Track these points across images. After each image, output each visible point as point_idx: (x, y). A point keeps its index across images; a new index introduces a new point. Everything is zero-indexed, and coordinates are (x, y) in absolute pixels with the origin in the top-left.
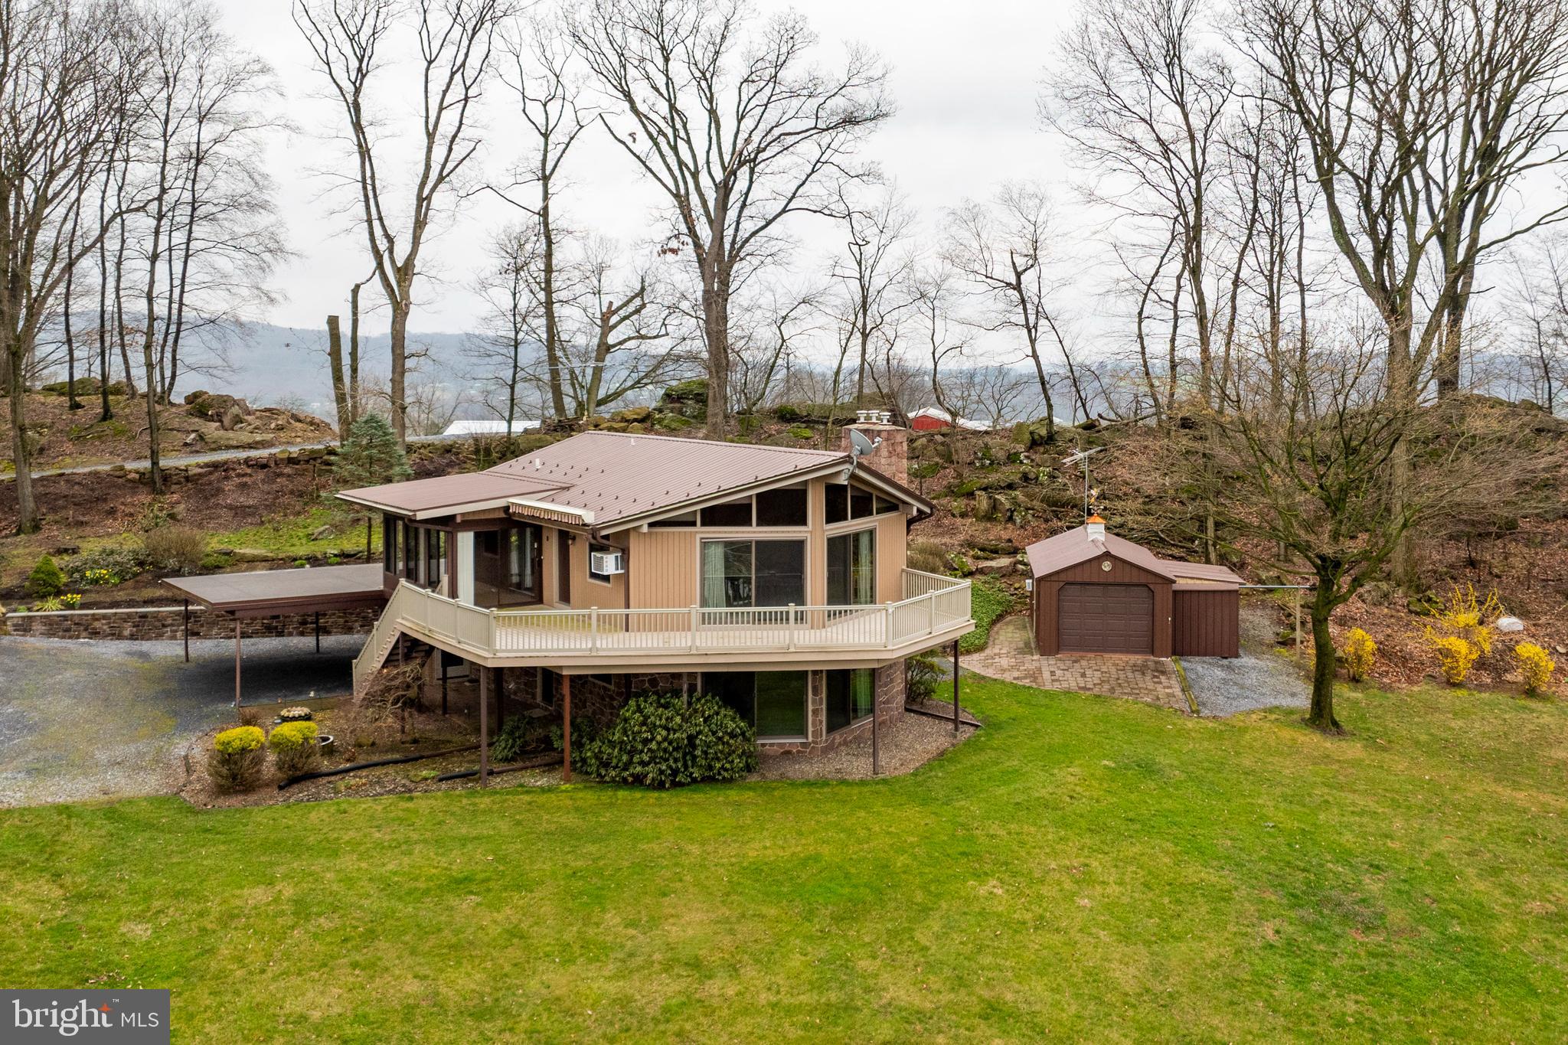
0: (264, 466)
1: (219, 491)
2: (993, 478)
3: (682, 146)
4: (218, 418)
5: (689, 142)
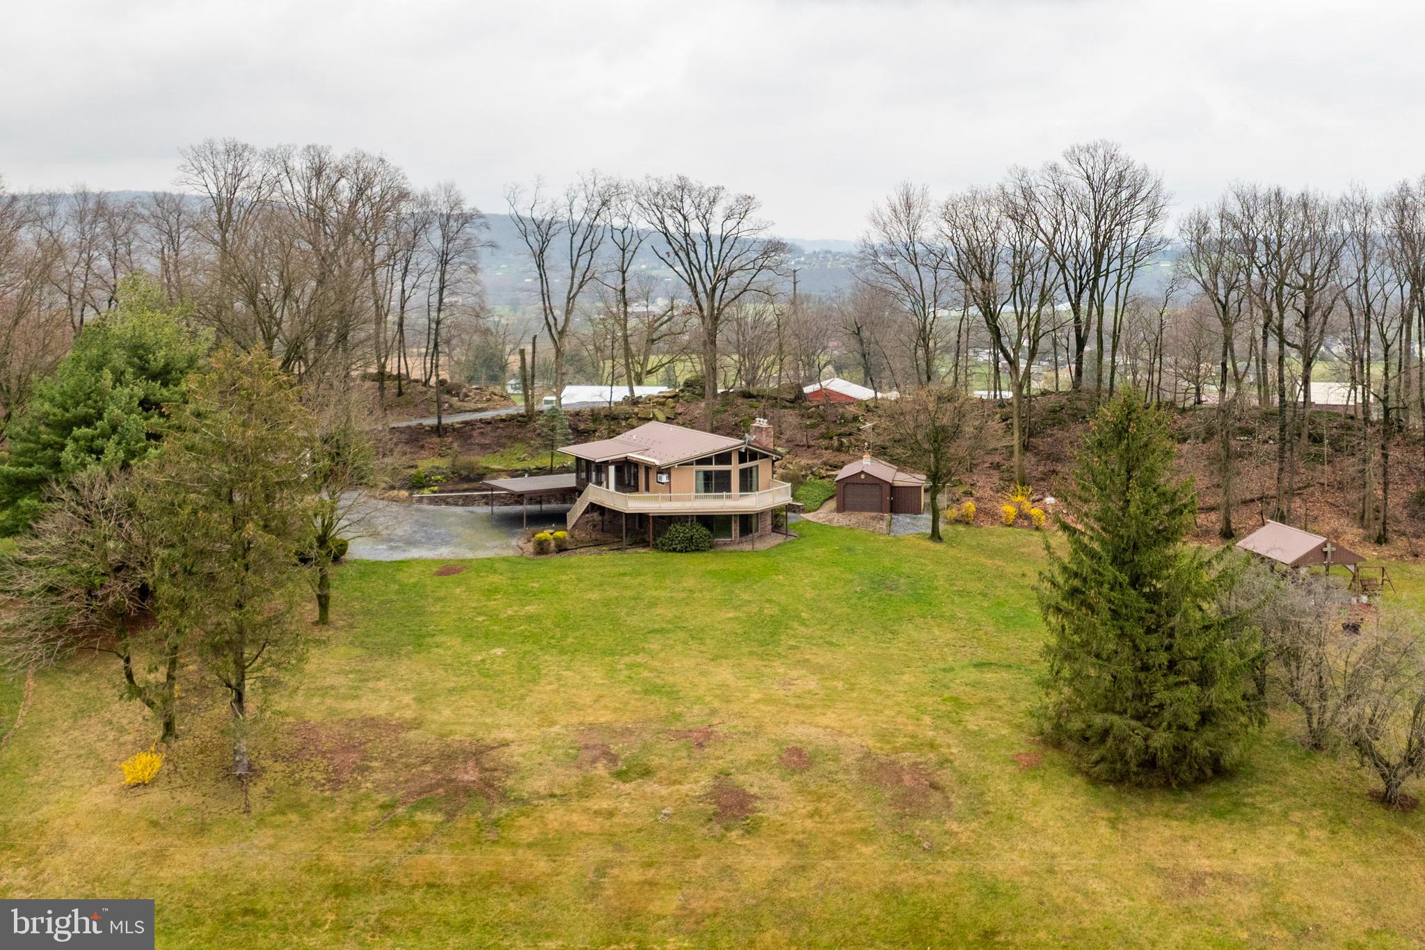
0: (489, 423)
1: (471, 436)
2: (843, 430)
3: (692, 255)
4: (457, 395)
5: (696, 252)
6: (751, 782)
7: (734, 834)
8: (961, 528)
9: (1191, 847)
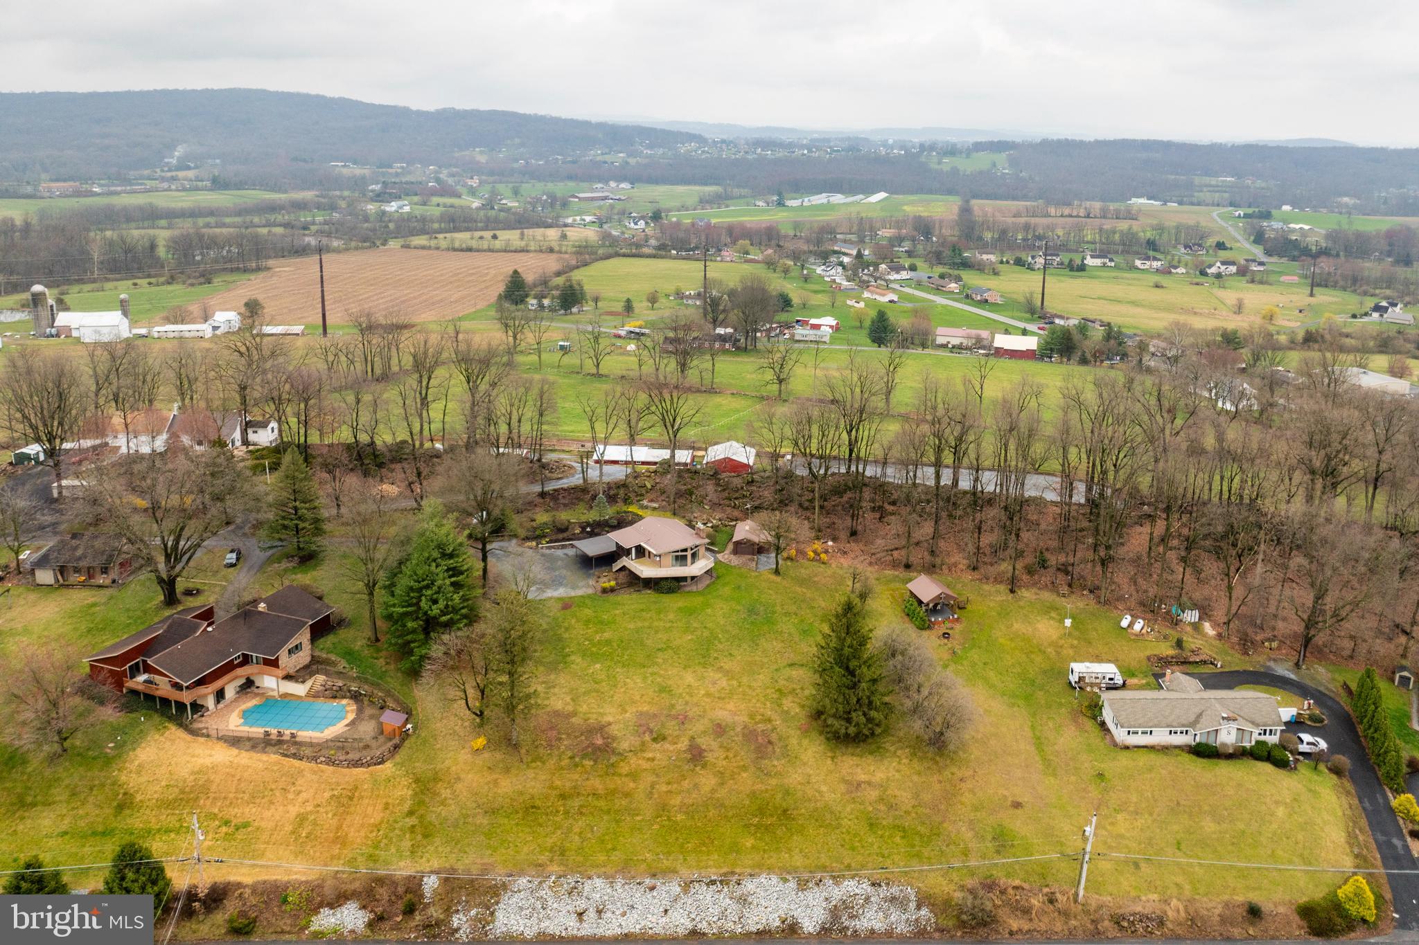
6: (703, 742)
7: (698, 768)
8: (789, 563)
9: (859, 770)
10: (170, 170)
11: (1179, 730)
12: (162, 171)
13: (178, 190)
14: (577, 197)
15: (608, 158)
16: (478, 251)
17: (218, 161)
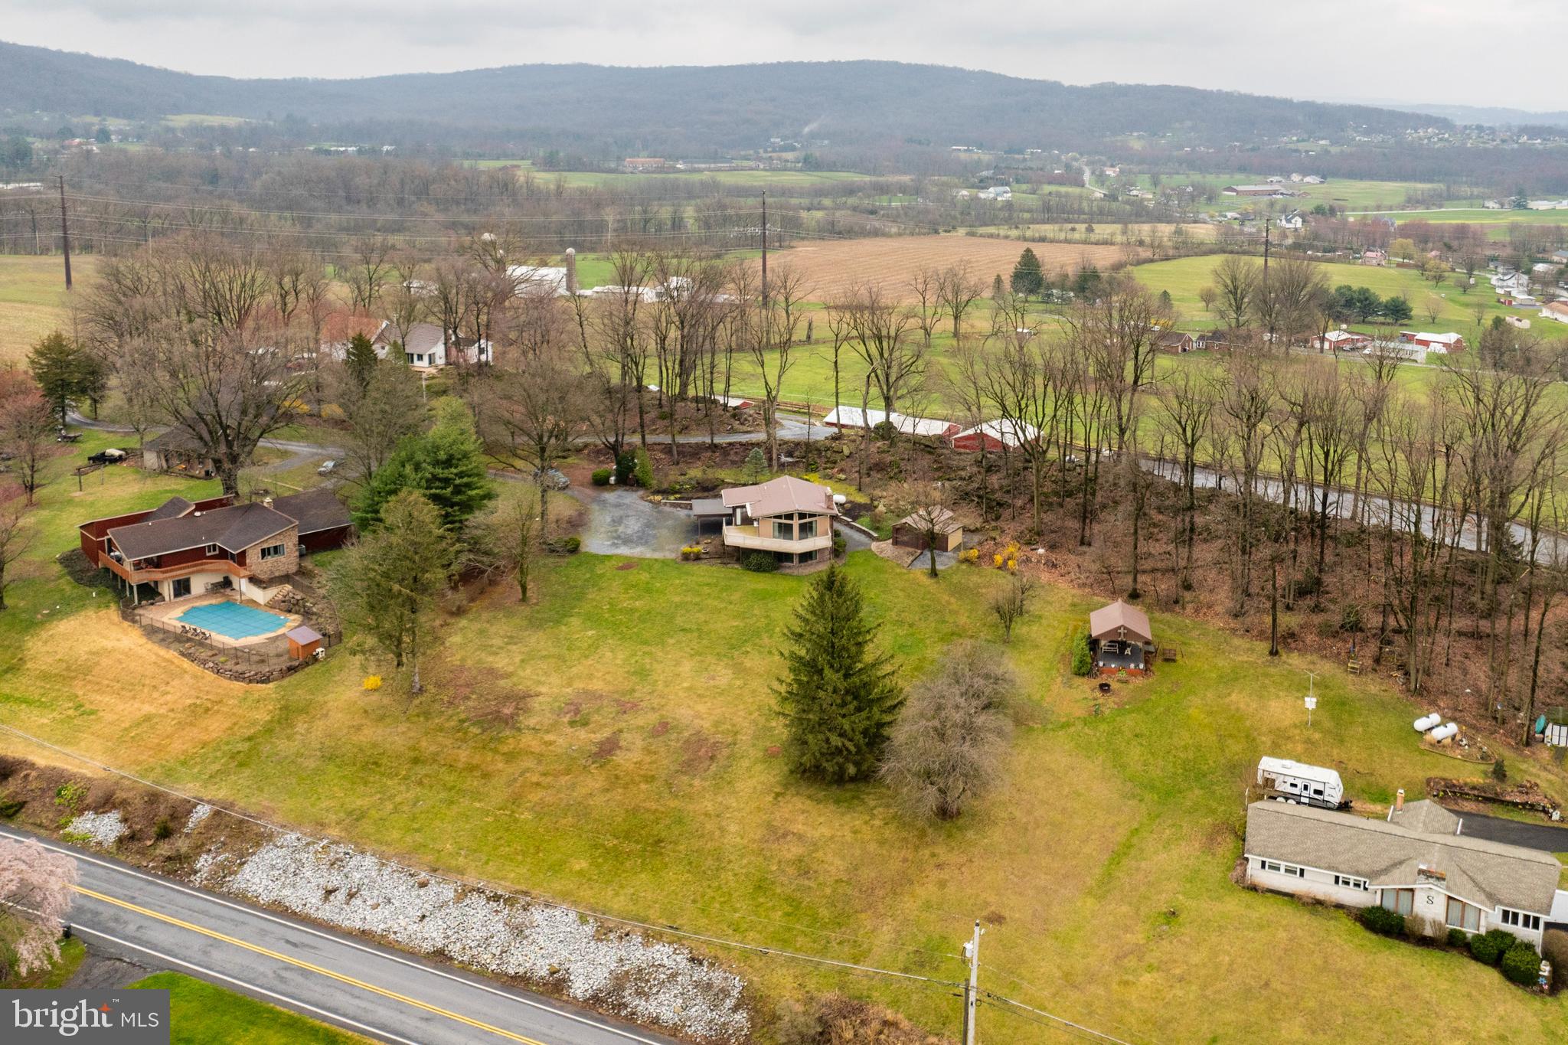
6: (627, 738)
7: (593, 766)
8: (964, 566)
9: (800, 818)
10: (774, 151)
11: (1352, 878)
12: (766, 151)
13: (765, 170)
14: (1234, 190)
15: (1302, 146)
16: (1052, 241)
17: (826, 142)
